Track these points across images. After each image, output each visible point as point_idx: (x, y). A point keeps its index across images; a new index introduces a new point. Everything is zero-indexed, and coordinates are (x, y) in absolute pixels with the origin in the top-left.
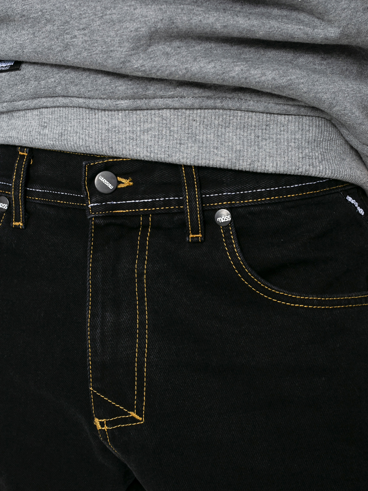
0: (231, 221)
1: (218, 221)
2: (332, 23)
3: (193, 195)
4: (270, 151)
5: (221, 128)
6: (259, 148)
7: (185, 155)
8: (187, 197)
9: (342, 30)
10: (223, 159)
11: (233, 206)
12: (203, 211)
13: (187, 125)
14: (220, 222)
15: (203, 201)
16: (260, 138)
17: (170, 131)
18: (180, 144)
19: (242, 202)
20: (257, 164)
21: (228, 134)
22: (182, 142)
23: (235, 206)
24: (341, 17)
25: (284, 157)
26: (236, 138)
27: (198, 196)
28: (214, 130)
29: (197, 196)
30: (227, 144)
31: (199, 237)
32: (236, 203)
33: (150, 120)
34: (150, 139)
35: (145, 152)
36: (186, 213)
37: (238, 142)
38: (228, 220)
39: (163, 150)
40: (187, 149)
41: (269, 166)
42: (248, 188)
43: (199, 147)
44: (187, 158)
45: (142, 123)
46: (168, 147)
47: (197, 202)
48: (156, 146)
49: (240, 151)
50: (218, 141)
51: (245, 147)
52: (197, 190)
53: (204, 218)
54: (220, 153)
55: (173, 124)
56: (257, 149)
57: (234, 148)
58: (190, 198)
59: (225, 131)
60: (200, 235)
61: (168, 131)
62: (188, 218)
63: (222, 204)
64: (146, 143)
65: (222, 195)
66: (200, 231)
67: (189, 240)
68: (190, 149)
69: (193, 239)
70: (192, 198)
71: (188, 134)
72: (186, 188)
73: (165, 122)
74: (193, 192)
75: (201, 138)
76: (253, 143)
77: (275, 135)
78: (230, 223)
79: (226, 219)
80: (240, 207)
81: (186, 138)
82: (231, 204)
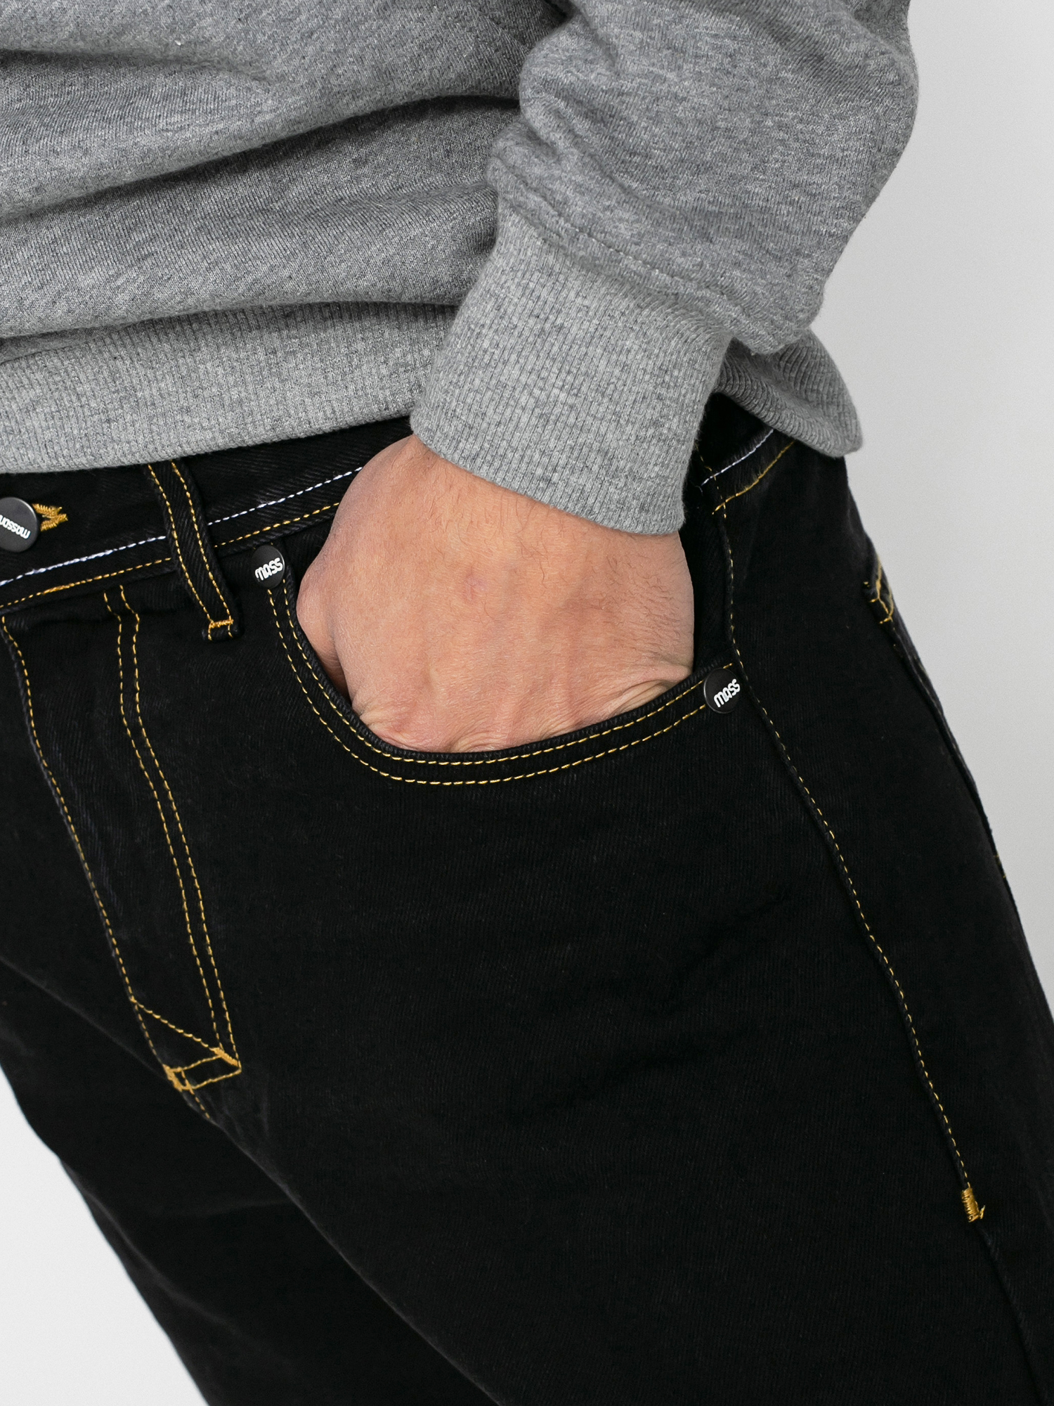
0: (285, 572)
1: (258, 577)
2: (291, 82)
3: (188, 525)
4: (310, 380)
5: (182, 357)
6: (282, 381)
7: (126, 447)
8: (175, 536)
9: (323, 88)
10: (209, 435)
11: (287, 532)
12: (219, 559)
13: (106, 374)
14: (262, 579)
15: (212, 536)
16: (279, 354)
17: (78, 396)
18: (108, 421)
19: (306, 516)
20: (288, 423)
21: (202, 366)
22: (112, 415)
23: (292, 530)
24: (304, 58)
25: (346, 387)
26: (224, 370)
27: (199, 528)
28: (167, 365)
29: (196, 527)
30: (206, 394)
31: (228, 625)
32: (293, 523)
33: (26, 382)
34: (44, 424)
35: (46, 457)
36: (182, 575)
37: (231, 379)
38: (277, 570)
39: (78, 446)
40: (125, 429)
41: (318, 421)
42: (311, 479)
43: (150, 418)
44: (133, 454)
45: (15, 392)
46: (86, 435)
47: (200, 543)
48: (62, 439)
49: (240, 402)
50: (186, 392)
51: (251, 388)
52: (195, 512)
53: (224, 576)
54: (196, 420)
55: (77, 379)
56: (277, 385)
57: (226, 397)
58: (181, 535)
59: (195, 362)
60: (230, 621)
61: (74, 398)
62: (189, 585)
63: (262, 532)
64: (40, 436)
65: (257, 510)
66: (228, 611)
67: (207, 637)
68: (131, 429)
69: (216, 633)
70: (185, 536)
71: (117, 391)
72: (170, 511)
73: (57, 379)
74: (185, 520)
75: (147, 393)
76: (265, 373)
77: (313, 336)
78: (284, 577)
79: (272, 568)
80: (305, 530)
81: (116, 405)
82: (283, 527)
